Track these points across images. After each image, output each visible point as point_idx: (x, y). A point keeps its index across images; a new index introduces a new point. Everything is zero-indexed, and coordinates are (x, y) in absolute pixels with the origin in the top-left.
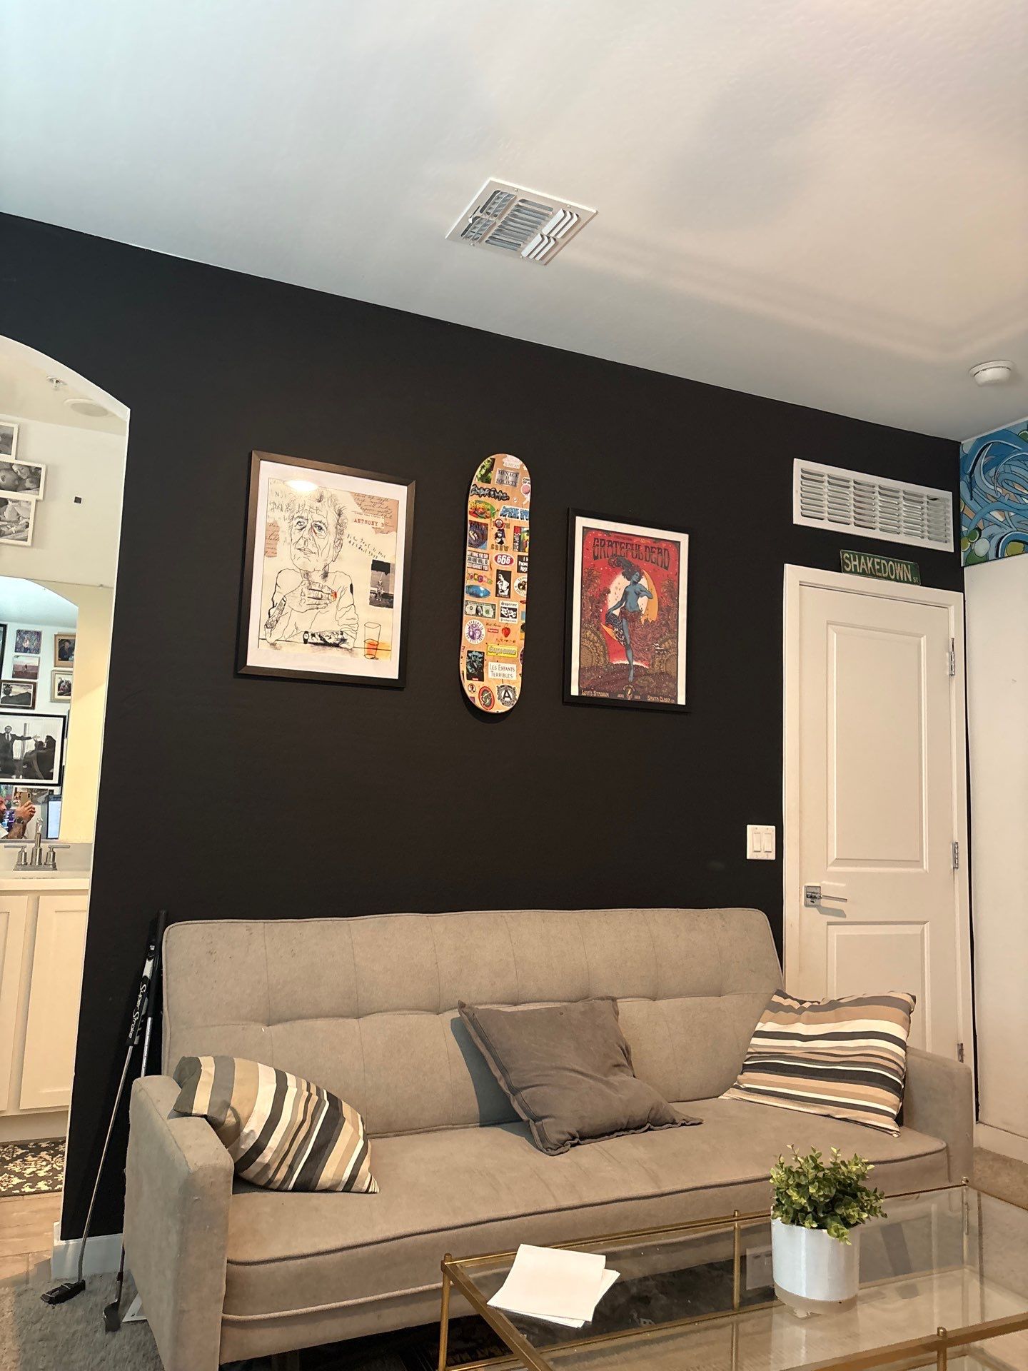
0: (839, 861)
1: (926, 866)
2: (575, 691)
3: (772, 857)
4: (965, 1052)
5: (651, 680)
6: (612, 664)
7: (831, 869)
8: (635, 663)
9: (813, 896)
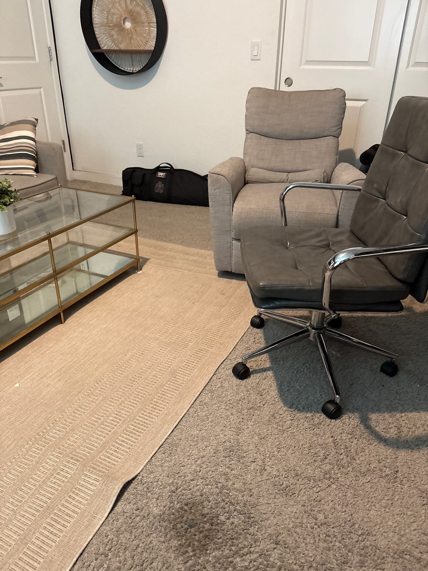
1: (37, 60)
4: (65, 143)
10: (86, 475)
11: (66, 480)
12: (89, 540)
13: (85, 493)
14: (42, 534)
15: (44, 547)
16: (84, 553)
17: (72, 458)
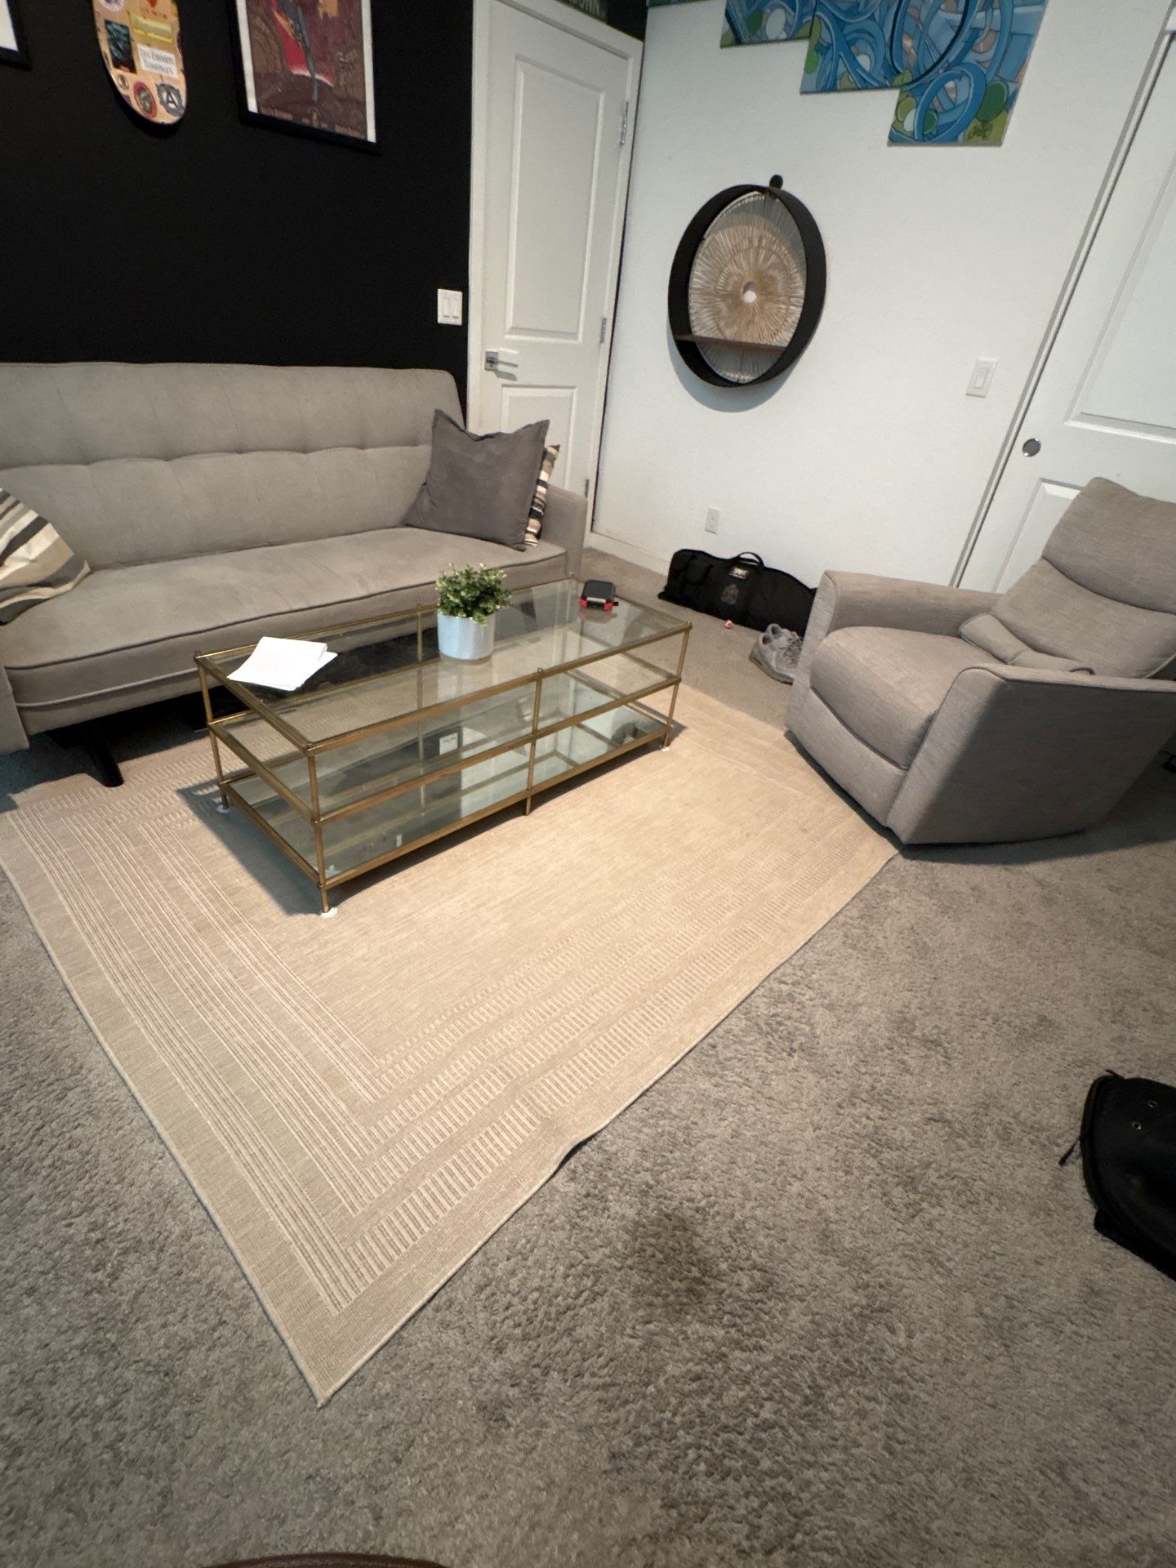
0: (515, 330)
1: (580, 339)
2: (252, 106)
3: (459, 322)
4: (590, 485)
5: (338, 104)
6: (292, 74)
7: (508, 337)
8: (318, 77)
9: (491, 361)
10: (517, 1107)
11: (486, 1103)
12: (502, 1222)
13: (510, 1136)
14: (434, 1182)
15: (435, 1207)
16: (491, 1242)
17: (501, 1068)
